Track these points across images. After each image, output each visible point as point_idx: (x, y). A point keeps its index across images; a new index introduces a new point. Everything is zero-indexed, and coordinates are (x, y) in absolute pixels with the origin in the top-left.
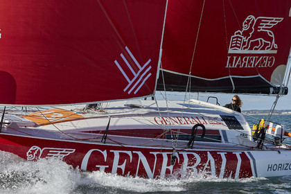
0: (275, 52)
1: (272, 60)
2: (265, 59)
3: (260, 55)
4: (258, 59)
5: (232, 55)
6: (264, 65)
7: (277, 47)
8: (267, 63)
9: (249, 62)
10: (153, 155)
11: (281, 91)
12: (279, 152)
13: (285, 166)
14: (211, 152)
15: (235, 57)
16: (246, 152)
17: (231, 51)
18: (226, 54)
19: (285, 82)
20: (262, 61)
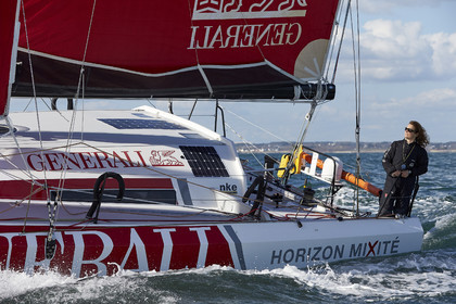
0: (302, 13)
1: (295, 30)
2: (279, 28)
3: (266, 22)
4: (263, 29)
5: (202, 24)
6: (276, 41)
7: (305, 4)
8: (283, 37)
9: (242, 35)
10: (6, 239)
11: (319, 93)
12: (300, 225)
13: (313, 252)
14: (139, 230)
15: (208, 28)
16: (221, 227)
17: (197, 15)
18: (189, 22)
19: (328, 75)
20: (272, 33)
